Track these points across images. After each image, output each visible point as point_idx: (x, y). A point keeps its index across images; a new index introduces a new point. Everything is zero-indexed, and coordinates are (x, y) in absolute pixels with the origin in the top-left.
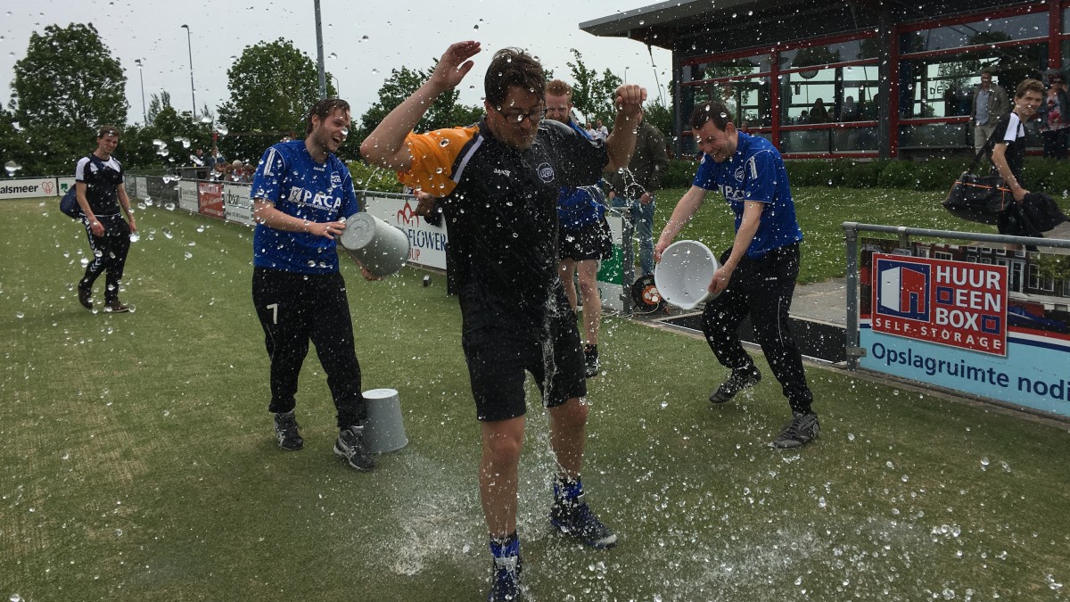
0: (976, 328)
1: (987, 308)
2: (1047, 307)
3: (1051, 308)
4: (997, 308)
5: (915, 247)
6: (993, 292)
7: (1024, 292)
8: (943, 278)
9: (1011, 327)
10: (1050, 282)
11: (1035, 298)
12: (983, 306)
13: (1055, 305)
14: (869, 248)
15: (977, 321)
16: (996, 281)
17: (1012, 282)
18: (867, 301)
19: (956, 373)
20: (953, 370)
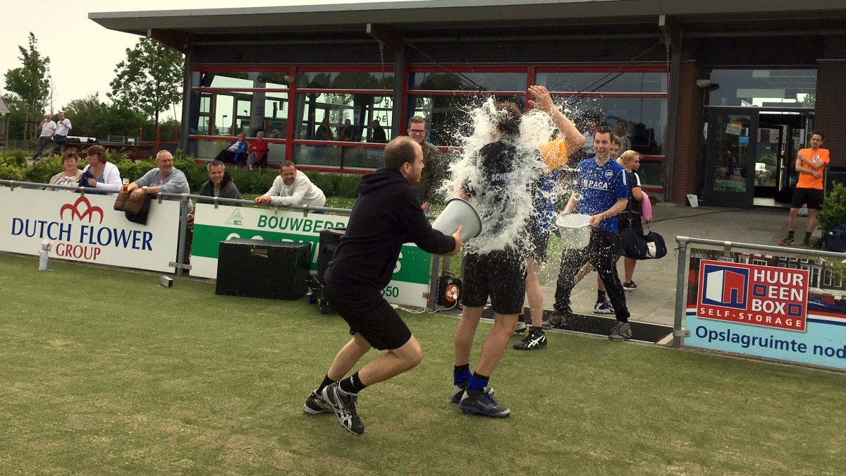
0: (783, 313)
1: (792, 299)
2: (836, 298)
3: (840, 298)
4: (800, 299)
5: (736, 256)
7: (820, 288)
8: (759, 278)
9: (810, 311)
10: (839, 281)
11: (827, 291)
12: (790, 297)
13: (842, 296)
14: (697, 256)
15: (784, 308)
16: (799, 281)
17: (812, 281)
18: (693, 294)
19: (766, 345)
20: (763, 343)
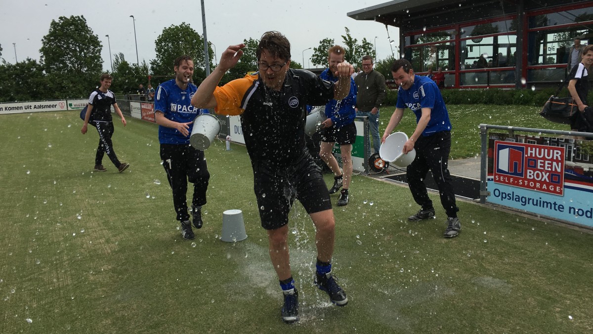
0: (548, 181)
1: (554, 170)
2: (585, 169)
3: (587, 170)
4: (559, 170)
5: (517, 138)
6: (557, 161)
7: (573, 161)
8: (531, 154)
9: (566, 180)
10: (587, 156)
12: (552, 169)
13: (590, 168)
14: (493, 138)
15: (548, 177)
16: (558, 155)
17: (567, 156)
18: (491, 166)
19: (537, 205)
20: (535, 203)
